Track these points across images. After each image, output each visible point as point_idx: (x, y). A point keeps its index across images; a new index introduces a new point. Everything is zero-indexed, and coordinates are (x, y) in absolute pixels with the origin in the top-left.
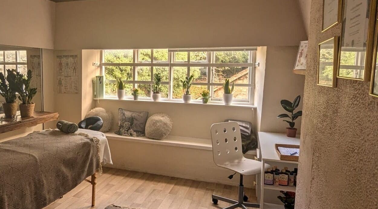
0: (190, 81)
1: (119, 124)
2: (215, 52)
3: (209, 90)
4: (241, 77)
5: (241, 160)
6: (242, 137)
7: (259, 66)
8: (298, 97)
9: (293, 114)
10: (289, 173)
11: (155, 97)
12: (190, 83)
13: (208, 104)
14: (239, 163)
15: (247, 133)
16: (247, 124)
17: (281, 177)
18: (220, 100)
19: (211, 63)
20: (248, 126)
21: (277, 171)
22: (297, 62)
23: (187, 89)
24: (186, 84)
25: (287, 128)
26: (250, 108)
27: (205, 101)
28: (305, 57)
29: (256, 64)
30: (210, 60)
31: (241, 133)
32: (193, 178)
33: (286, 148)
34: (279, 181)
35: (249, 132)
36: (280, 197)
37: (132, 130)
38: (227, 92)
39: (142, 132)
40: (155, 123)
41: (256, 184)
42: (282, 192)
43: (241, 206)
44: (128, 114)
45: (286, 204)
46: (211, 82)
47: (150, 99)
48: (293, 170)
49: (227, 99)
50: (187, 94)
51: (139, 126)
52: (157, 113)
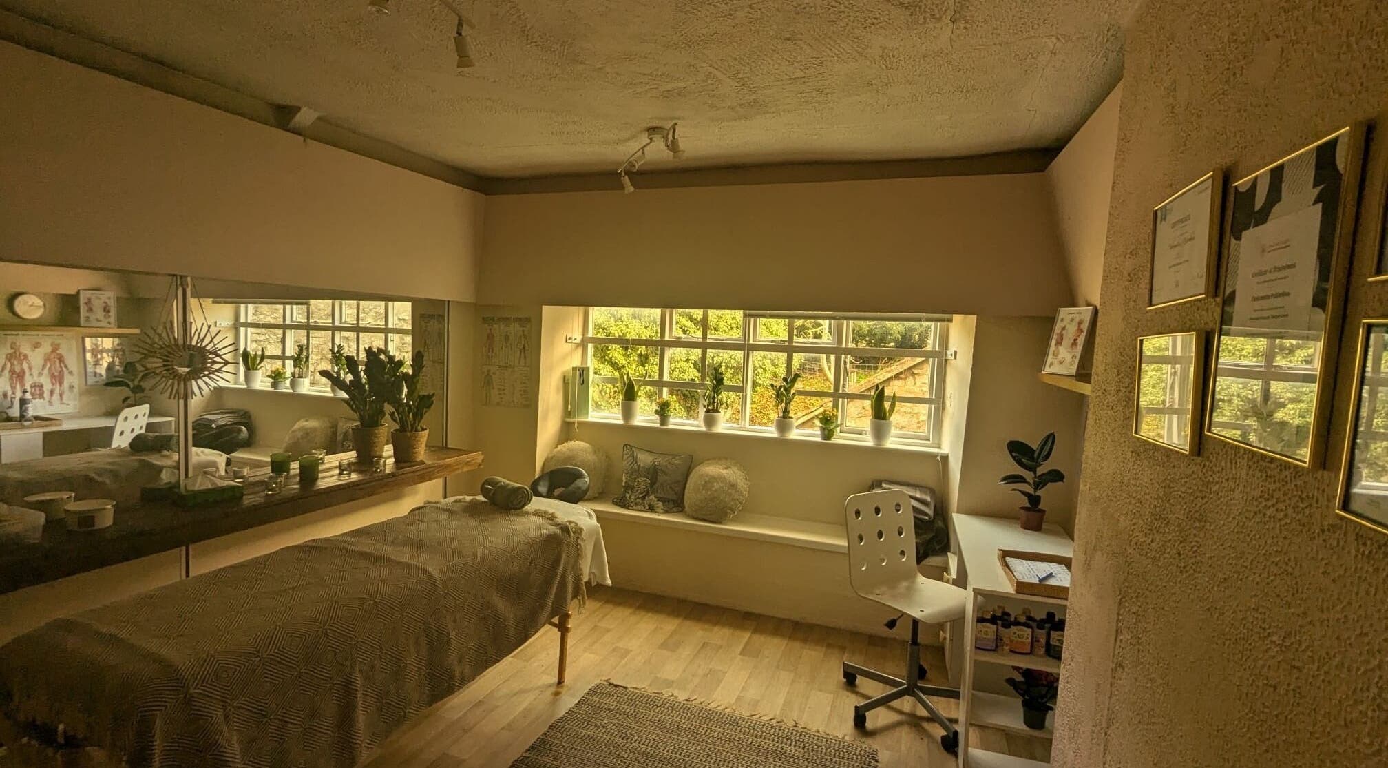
0: (792, 386)
1: (624, 481)
2: (851, 322)
3: (837, 410)
4: (901, 373)
5: (913, 582)
6: (916, 526)
7: (955, 358)
8: (1049, 436)
9: (1038, 475)
10: (1034, 625)
11: (710, 422)
12: (792, 391)
13: (833, 441)
14: (909, 589)
15: (926, 514)
16: (925, 493)
17: (1015, 633)
18: (861, 434)
19: (844, 346)
20: (929, 499)
21: (1006, 617)
22: (1050, 356)
23: (786, 405)
24: (782, 394)
25: (1021, 508)
26: (934, 456)
27: (828, 434)
28: (1070, 344)
29: (950, 352)
30: (839, 341)
31: (914, 517)
32: (796, 616)
33: (1024, 562)
34: (1012, 641)
35: (930, 511)
36: (1011, 681)
37: (652, 497)
38: (880, 414)
39: (676, 504)
40: (708, 482)
41: (945, 638)
42: (1016, 668)
43: (913, 694)
44: (645, 459)
45: (1026, 697)
46: (841, 391)
47: (697, 424)
48: (1044, 617)
49: (879, 433)
50: (784, 417)
51: (671, 488)
52: (714, 459)
